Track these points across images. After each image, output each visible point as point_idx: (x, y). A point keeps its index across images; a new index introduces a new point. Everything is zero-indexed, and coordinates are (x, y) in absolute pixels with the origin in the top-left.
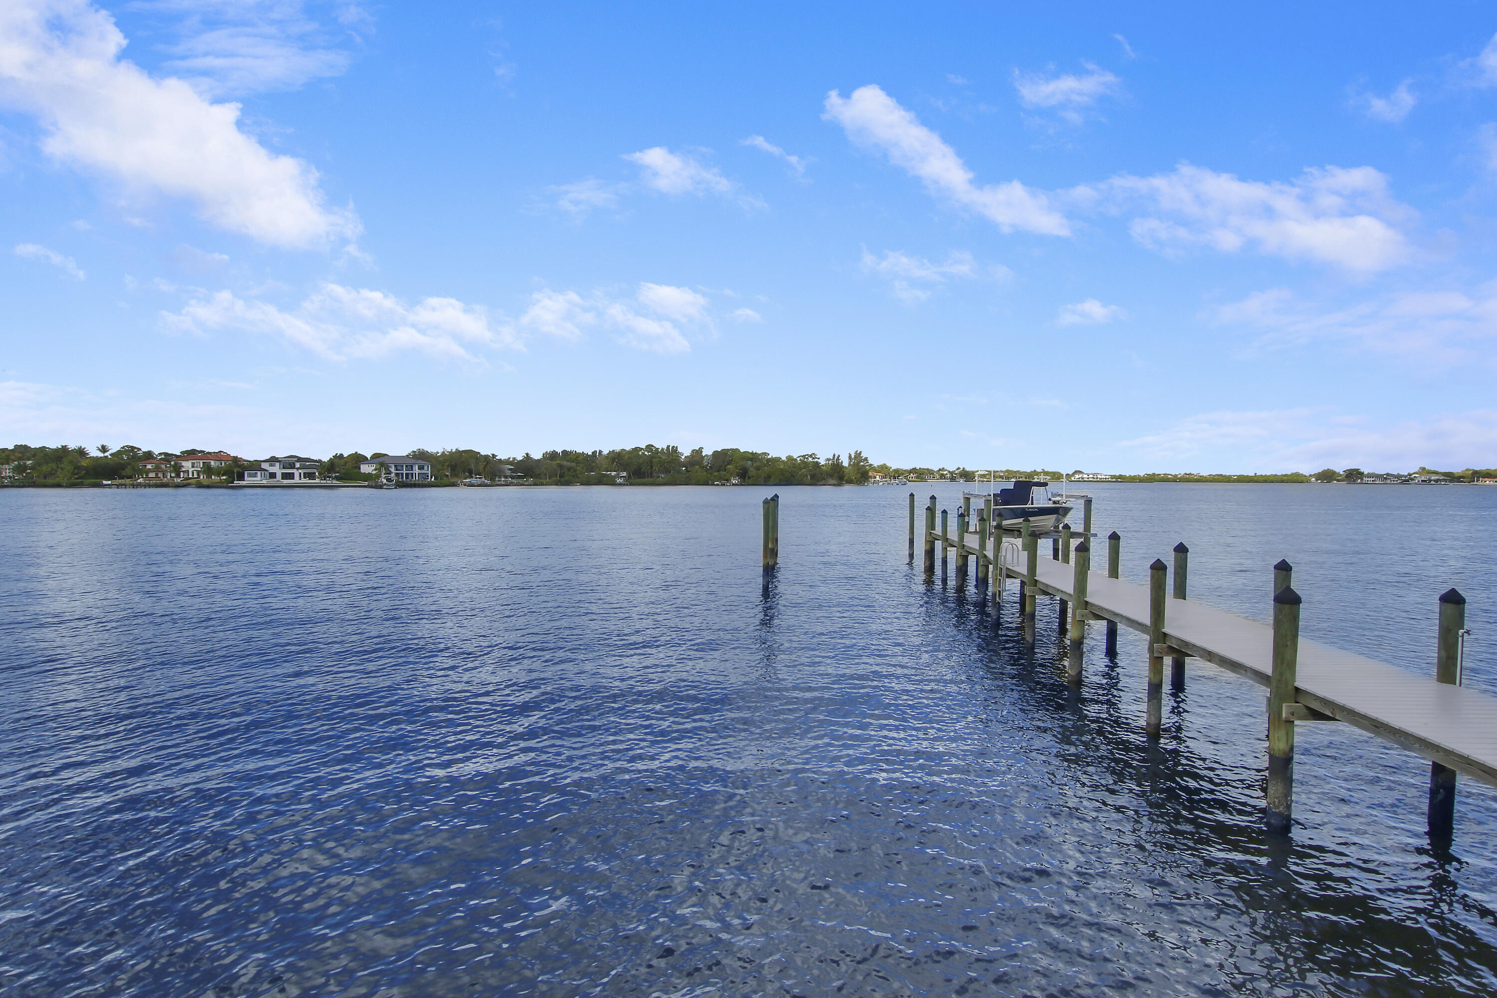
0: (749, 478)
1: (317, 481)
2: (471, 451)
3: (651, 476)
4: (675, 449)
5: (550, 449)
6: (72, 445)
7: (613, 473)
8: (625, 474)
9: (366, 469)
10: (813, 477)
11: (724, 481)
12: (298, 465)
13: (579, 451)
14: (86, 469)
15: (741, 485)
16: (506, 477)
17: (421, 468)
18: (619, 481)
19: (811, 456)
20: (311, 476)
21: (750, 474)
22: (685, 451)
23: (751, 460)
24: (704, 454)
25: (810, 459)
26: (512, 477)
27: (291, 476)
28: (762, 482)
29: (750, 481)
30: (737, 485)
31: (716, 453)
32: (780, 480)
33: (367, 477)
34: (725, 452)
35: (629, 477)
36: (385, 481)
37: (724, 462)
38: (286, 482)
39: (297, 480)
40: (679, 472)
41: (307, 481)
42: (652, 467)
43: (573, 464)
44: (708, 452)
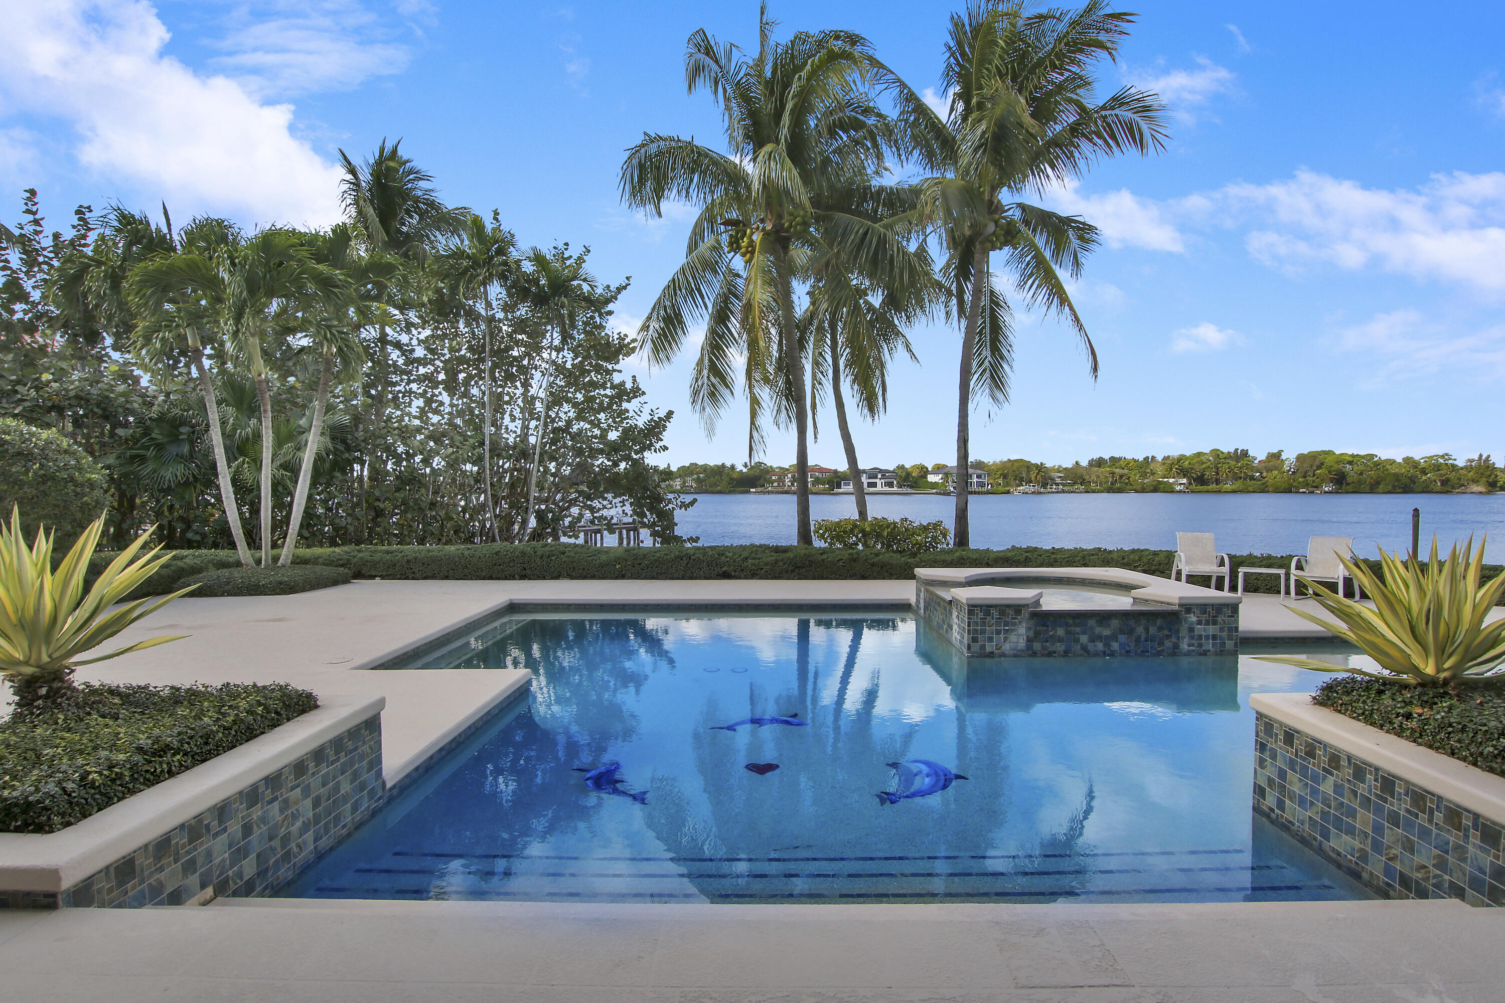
0: (1348, 484)
1: (895, 489)
2: (1022, 460)
3: (1217, 482)
4: (1245, 453)
5: (1096, 456)
6: (728, 464)
7: (1171, 480)
8: (1185, 481)
9: (932, 478)
10: (1445, 483)
11: (1313, 488)
12: (879, 476)
13: (1129, 457)
14: (736, 479)
15: (1336, 493)
16: (1057, 484)
17: (979, 477)
18: (1178, 488)
19: (1442, 457)
20: (890, 485)
21: (1349, 480)
22: (1259, 454)
23: (1350, 463)
24: (1284, 457)
25: (1441, 461)
26: (1064, 485)
27: (874, 485)
28: (1368, 489)
29: (1350, 488)
30: (1330, 492)
31: (1300, 458)
32: (1394, 487)
33: (934, 485)
34: (1313, 456)
35: (1190, 484)
36: (952, 489)
37: (1311, 467)
38: (872, 490)
39: (879, 488)
40: (1252, 478)
41: (887, 489)
42: (1217, 473)
43: (1126, 471)
44: (1290, 455)
